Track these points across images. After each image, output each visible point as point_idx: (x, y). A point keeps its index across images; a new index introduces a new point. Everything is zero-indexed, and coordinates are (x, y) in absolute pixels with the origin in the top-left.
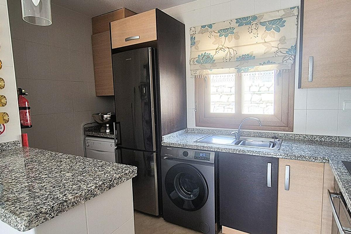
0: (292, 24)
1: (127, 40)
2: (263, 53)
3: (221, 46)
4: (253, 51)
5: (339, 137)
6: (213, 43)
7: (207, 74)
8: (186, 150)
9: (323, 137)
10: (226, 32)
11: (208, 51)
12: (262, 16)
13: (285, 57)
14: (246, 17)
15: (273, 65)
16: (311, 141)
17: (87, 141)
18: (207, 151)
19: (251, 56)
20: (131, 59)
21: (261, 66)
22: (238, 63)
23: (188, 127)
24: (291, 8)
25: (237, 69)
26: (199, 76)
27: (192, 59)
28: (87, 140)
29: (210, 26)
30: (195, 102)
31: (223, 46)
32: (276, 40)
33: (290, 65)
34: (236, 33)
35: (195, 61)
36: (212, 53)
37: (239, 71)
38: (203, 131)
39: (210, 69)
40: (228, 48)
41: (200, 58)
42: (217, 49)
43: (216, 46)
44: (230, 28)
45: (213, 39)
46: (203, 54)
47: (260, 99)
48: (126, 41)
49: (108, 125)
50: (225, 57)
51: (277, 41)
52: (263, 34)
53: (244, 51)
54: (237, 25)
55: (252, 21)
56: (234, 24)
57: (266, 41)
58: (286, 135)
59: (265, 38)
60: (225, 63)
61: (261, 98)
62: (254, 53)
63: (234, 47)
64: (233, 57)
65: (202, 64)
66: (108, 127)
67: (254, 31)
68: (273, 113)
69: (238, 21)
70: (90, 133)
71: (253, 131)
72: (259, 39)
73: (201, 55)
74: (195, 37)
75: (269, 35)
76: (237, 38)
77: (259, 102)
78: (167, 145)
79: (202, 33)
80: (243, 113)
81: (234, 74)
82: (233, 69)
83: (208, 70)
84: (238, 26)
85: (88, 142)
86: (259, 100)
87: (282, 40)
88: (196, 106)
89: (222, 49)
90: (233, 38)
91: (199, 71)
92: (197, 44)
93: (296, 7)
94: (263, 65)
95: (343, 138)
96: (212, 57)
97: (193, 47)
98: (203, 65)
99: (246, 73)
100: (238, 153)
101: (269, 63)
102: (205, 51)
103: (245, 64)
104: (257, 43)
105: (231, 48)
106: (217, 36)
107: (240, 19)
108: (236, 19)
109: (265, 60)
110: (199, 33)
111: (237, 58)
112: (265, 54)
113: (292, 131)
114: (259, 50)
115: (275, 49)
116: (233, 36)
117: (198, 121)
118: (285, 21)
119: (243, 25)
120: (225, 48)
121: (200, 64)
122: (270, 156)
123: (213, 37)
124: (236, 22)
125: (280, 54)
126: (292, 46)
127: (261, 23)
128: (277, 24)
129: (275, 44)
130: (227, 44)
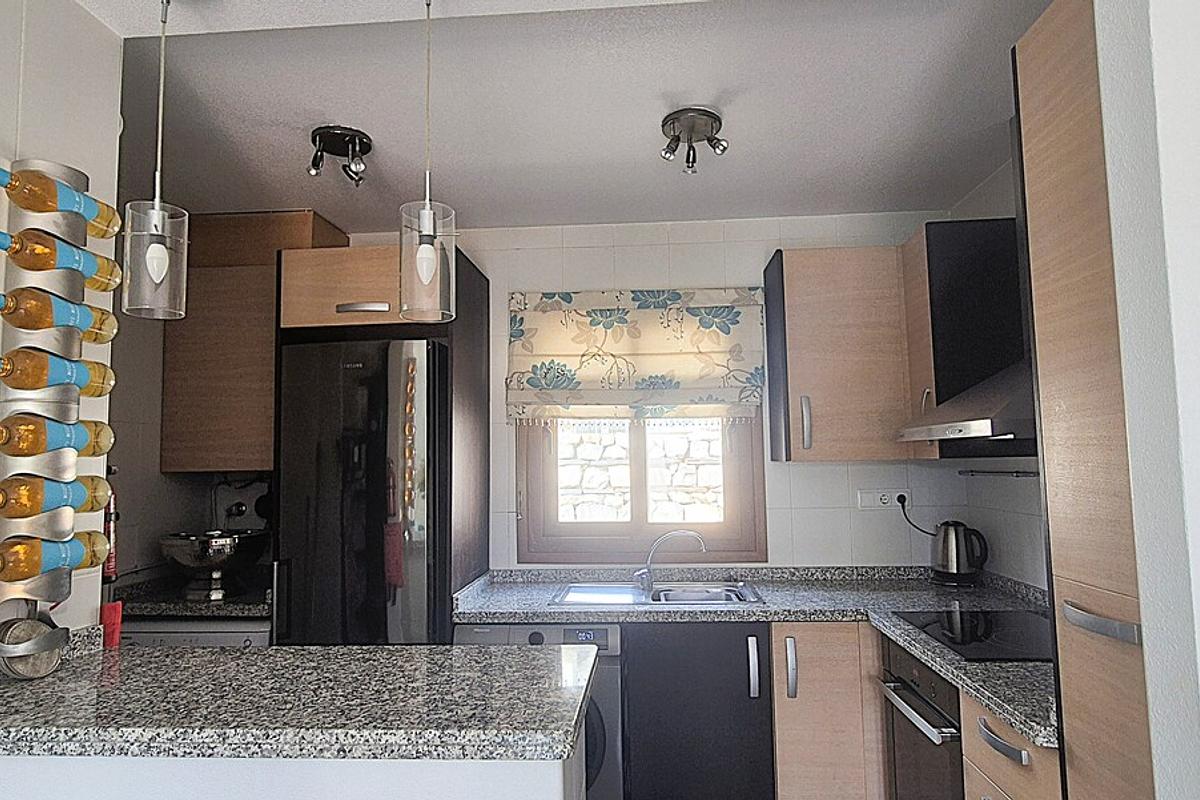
0: (753, 322)
1: (340, 309)
2: (698, 377)
3: (595, 350)
4: (673, 371)
5: (856, 568)
6: (573, 339)
7: (554, 417)
8: (536, 629)
9: (828, 569)
10: (606, 315)
11: (561, 358)
12: (691, 295)
13: (744, 389)
14: (655, 289)
15: (722, 406)
17: (130, 638)
18: (597, 623)
19: (670, 380)
20: (360, 366)
21: (692, 406)
22: (639, 395)
23: (491, 568)
24: (750, 289)
25: (634, 408)
26: (533, 420)
27: (516, 376)
28: (129, 635)
29: (567, 297)
30: (518, 493)
31: (600, 349)
32: (723, 350)
33: (753, 409)
34: (631, 322)
35: (524, 380)
36: (572, 365)
37: (638, 415)
38: (540, 574)
39: (566, 404)
40: (612, 355)
41: (538, 372)
42: (583, 355)
43: (583, 348)
44: (619, 309)
45: (573, 330)
46: (547, 364)
47: (607, 483)
48: (338, 312)
49: (216, 575)
50: (606, 378)
51: (724, 352)
52: (695, 333)
53: (654, 367)
54: (634, 305)
55: (669, 302)
56: (627, 302)
57: (701, 350)
58: (753, 571)
59: (700, 342)
60: (604, 392)
61: (609, 476)
62: (676, 373)
63: (630, 355)
64: (627, 379)
65: (543, 391)
66: (216, 580)
67: (675, 325)
68: (721, 520)
69: (637, 295)
70: (148, 608)
71: (675, 566)
72: (685, 344)
73: (541, 366)
74: (522, 319)
75: (709, 339)
76: (635, 334)
77: (605, 491)
78: (472, 620)
79: (544, 312)
80: (650, 520)
81: (628, 422)
82: (623, 410)
83: (559, 406)
84: (639, 308)
85: (131, 641)
86: (604, 485)
87: (735, 352)
88: (519, 504)
89: (598, 358)
90: (626, 334)
91: (533, 407)
92: (530, 337)
93: (758, 288)
94: (696, 403)
95: (864, 570)
96: (573, 373)
97: (518, 343)
98: (547, 394)
99: (658, 421)
100: (678, 620)
101: (710, 399)
102: (553, 356)
103: (653, 401)
104: (681, 353)
105: (620, 357)
106: (583, 323)
107: (641, 292)
108: (632, 292)
109: (702, 392)
110: (535, 310)
111: (637, 383)
112: (701, 378)
113: (767, 561)
114: (687, 368)
115: (722, 371)
116: (625, 329)
117: (524, 549)
118: (739, 313)
119: (649, 307)
120: (606, 354)
121: (537, 390)
122: (753, 619)
123: (573, 327)
124: (633, 299)
125: (733, 382)
126: (757, 368)
127: (688, 310)
128: (724, 316)
129: (722, 359)
130: (611, 346)
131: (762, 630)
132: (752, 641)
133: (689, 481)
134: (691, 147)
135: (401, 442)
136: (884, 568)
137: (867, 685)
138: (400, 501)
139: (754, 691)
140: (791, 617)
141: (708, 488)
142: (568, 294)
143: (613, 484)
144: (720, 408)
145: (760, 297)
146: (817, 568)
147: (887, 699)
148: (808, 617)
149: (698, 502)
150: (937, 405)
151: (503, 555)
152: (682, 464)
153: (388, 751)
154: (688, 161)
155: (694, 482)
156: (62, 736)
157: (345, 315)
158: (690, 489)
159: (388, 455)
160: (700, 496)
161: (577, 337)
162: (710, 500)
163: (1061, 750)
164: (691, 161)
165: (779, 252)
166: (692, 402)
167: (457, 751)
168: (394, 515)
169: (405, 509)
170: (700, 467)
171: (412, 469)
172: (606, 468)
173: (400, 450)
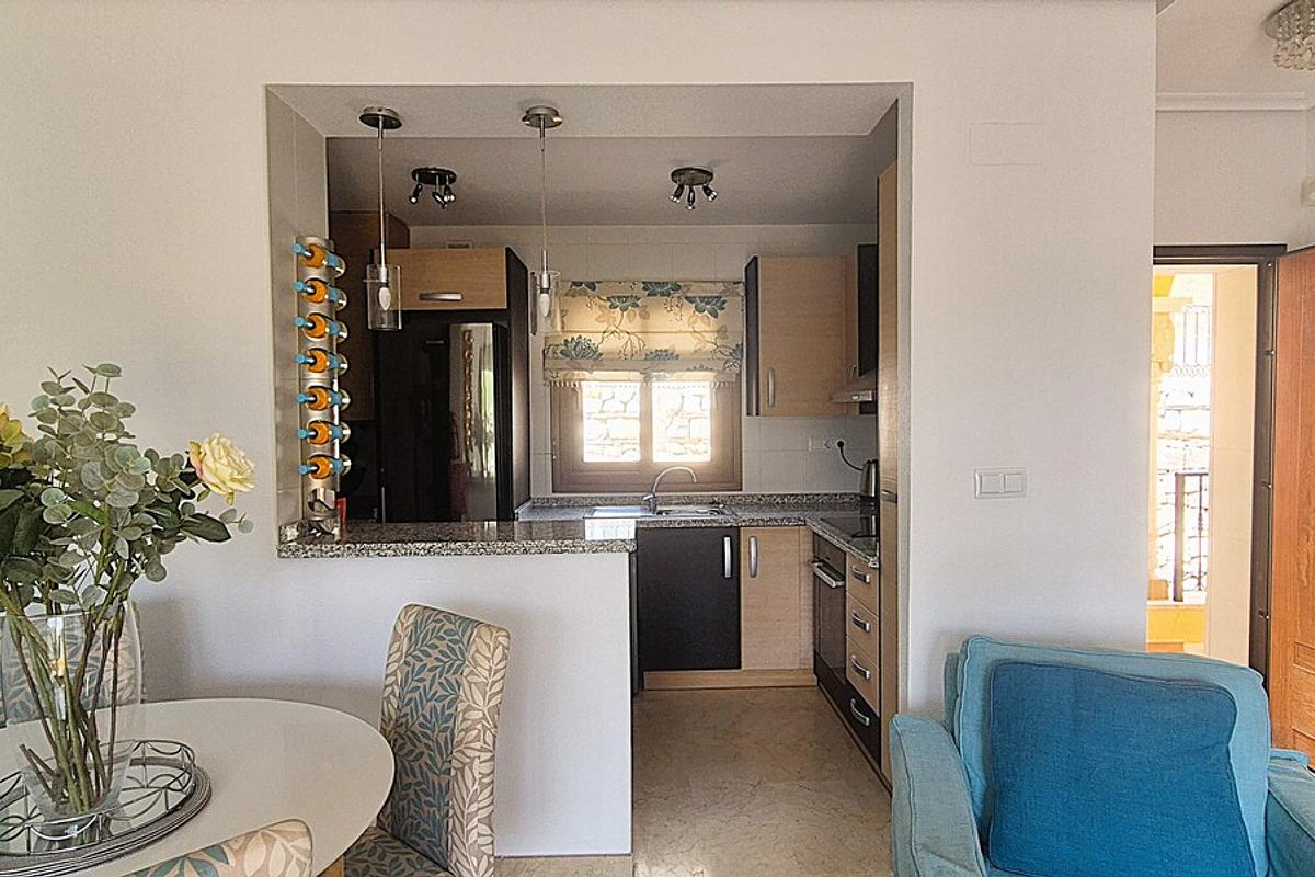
0: (736, 309)
1: (422, 297)
2: (693, 351)
3: (614, 329)
4: (673, 346)
5: (806, 495)
6: (596, 319)
9: (785, 496)
10: (622, 301)
11: (586, 334)
12: (689, 286)
13: (727, 361)
14: (661, 281)
15: (710, 373)
16: (769, 502)
19: (672, 354)
20: (441, 342)
21: (688, 373)
22: (648, 363)
23: (532, 495)
24: (734, 282)
25: (643, 374)
26: (565, 383)
27: (551, 348)
29: (592, 286)
30: (553, 440)
31: (617, 327)
32: (712, 330)
33: (734, 376)
34: (642, 307)
35: (558, 351)
36: (595, 340)
37: (647, 379)
38: (568, 501)
39: (590, 370)
40: (627, 332)
41: (569, 346)
42: (604, 332)
43: (604, 326)
44: (632, 296)
45: (596, 312)
46: (576, 339)
48: (421, 299)
50: (622, 350)
51: (713, 332)
52: (691, 317)
53: (659, 343)
54: (644, 293)
55: (671, 292)
56: (639, 290)
57: (696, 330)
58: (731, 497)
59: (695, 323)
60: (620, 361)
62: (677, 347)
63: (639, 333)
64: (639, 351)
65: (573, 360)
67: (676, 309)
69: (647, 285)
72: (683, 325)
73: (571, 340)
75: (702, 321)
76: (645, 316)
79: (574, 296)
81: (639, 384)
82: (635, 375)
83: (585, 372)
84: (648, 295)
87: (721, 332)
88: (553, 448)
89: (616, 334)
90: (638, 316)
91: (565, 372)
93: (740, 282)
95: (811, 496)
96: (596, 346)
98: (575, 362)
99: (661, 384)
100: (676, 526)
101: (702, 368)
102: (580, 332)
103: (660, 368)
104: (680, 332)
105: (633, 333)
106: (605, 307)
107: (650, 283)
108: (644, 283)
109: (696, 363)
110: (566, 295)
111: (647, 355)
112: (696, 351)
113: (741, 490)
114: (685, 344)
115: (711, 347)
116: (637, 313)
117: (558, 481)
118: (724, 302)
119: (656, 295)
120: (622, 331)
121: (568, 359)
122: (728, 525)
123: (596, 308)
124: (644, 288)
125: (719, 355)
126: (737, 346)
127: (686, 298)
128: (714, 304)
129: (711, 337)
130: (626, 326)
131: (734, 533)
132: (727, 540)
133: (683, 433)
134: (691, 190)
135: (462, 398)
136: (826, 495)
137: (804, 569)
138: (463, 447)
139: (728, 574)
140: (752, 524)
141: (700, 440)
142: (593, 283)
143: (612, 436)
144: (710, 375)
145: (741, 289)
146: (778, 496)
147: (815, 574)
148: (766, 523)
149: (690, 453)
150: (860, 375)
151: (542, 487)
152: (675, 418)
153: (548, 550)
154: (689, 200)
155: (687, 434)
156: (384, 547)
157: (424, 302)
158: (682, 441)
159: (451, 409)
160: (693, 447)
161: (599, 317)
162: (701, 451)
163: (879, 569)
164: (691, 201)
165: (755, 258)
166: (689, 370)
167: (581, 549)
168: (459, 457)
169: (467, 452)
170: (692, 421)
171: (471, 419)
172: (604, 420)
173: (462, 405)
